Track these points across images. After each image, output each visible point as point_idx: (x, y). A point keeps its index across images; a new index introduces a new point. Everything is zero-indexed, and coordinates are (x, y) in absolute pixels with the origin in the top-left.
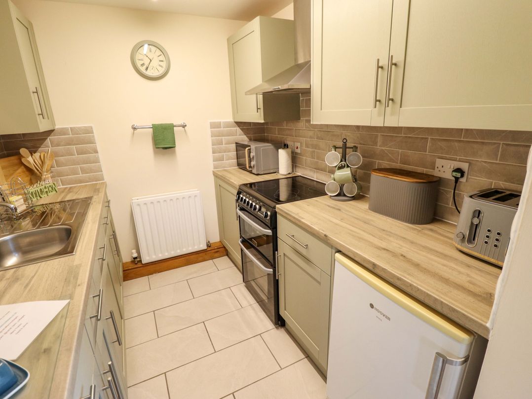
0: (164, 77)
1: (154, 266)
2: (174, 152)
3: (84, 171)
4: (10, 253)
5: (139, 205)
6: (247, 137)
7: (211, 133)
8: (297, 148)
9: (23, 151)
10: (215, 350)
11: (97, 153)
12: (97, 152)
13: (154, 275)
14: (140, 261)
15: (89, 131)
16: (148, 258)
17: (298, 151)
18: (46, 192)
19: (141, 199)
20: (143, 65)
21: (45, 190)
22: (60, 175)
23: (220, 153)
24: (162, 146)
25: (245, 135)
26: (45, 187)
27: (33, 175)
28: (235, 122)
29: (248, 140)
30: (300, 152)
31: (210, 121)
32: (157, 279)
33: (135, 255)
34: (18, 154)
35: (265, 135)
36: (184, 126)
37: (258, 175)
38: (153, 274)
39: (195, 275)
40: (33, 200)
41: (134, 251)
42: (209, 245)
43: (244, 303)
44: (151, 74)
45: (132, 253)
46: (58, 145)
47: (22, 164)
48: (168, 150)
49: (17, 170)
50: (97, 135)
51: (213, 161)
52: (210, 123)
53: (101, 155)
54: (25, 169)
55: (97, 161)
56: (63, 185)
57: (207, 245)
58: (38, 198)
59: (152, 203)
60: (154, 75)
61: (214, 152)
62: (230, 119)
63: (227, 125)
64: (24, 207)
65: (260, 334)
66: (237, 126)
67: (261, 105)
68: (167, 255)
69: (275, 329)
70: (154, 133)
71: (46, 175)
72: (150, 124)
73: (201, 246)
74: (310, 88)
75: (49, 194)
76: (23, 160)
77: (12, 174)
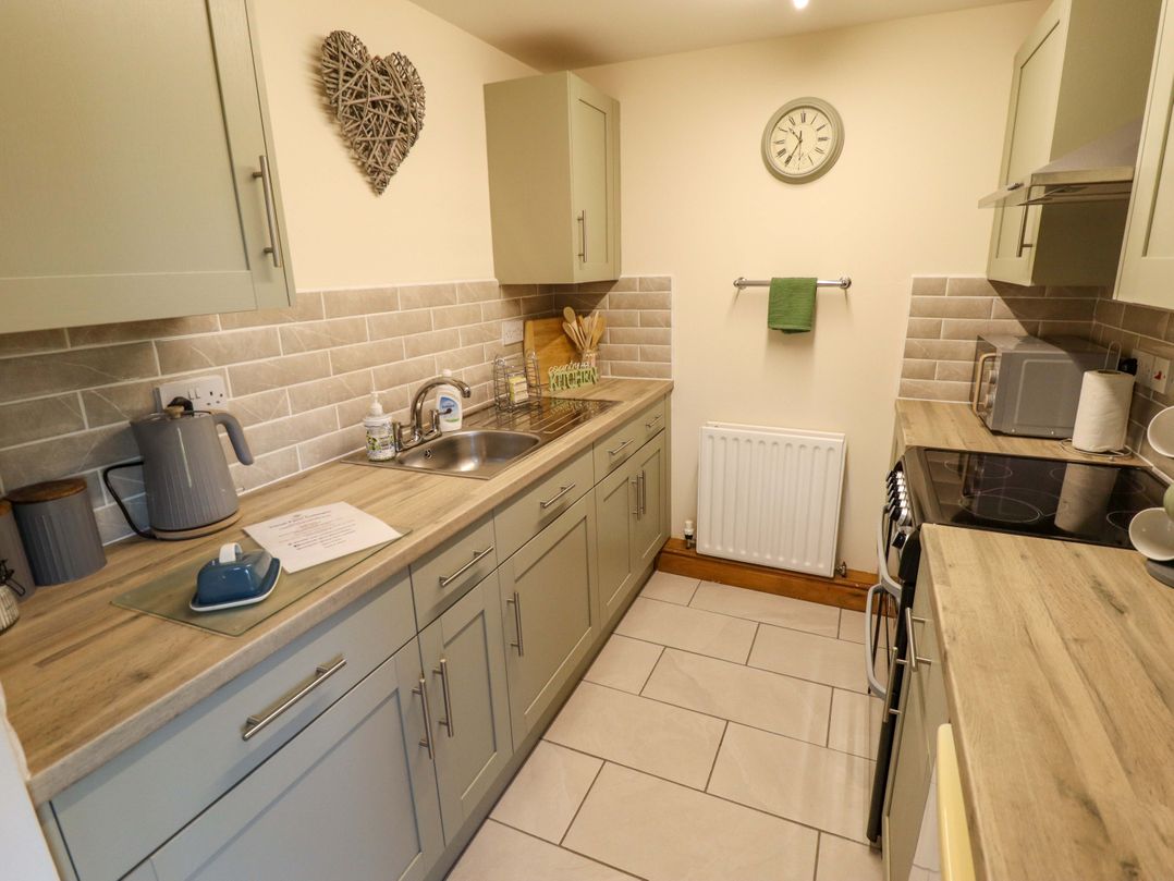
0: (819, 177)
1: (717, 565)
2: (811, 342)
3: (645, 356)
4: (469, 456)
5: (711, 437)
6: (1023, 324)
7: (913, 306)
8: (1159, 377)
9: (568, 312)
10: (706, 788)
11: (670, 326)
12: (668, 324)
13: (713, 583)
14: (694, 546)
15: (664, 285)
16: (707, 546)
17: (1160, 387)
18: (579, 381)
19: (721, 426)
20: (782, 152)
21: (577, 377)
22: (611, 356)
23: (925, 357)
24: (781, 326)
25: (1017, 317)
26: (579, 373)
27: (575, 351)
28: (991, 282)
29: (1024, 333)
30: (1162, 392)
31: (913, 276)
32: (712, 592)
33: (689, 531)
34: (560, 316)
35: (1090, 325)
36: (846, 285)
37: (996, 433)
38: (710, 580)
39: (780, 622)
40: (557, 388)
41: (689, 523)
42: (841, 571)
43: (840, 740)
44: (796, 172)
45: (685, 526)
46: (618, 307)
47: (562, 331)
48: (793, 335)
49: (555, 339)
50: (676, 296)
51: (903, 376)
52: (916, 280)
53: (676, 333)
54: (566, 341)
55: (666, 341)
56: (612, 374)
57: (837, 571)
58: (565, 387)
59: (736, 439)
60: (801, 171)
61: (907, 355)
62: (980, 273)
63: (967, 287)
64: (525, 396)
65: (820, 831)
66: (995, 293)
67: (1032, 236)
68: (743, 555)
69: (868, 848)
70: (772, 295)
71: (590, 354)
72: (768, 278)
73: (821, 566)
74: (1131, 181)
75: (582, 384)
76: (564, 325)
77: (545, 345)
